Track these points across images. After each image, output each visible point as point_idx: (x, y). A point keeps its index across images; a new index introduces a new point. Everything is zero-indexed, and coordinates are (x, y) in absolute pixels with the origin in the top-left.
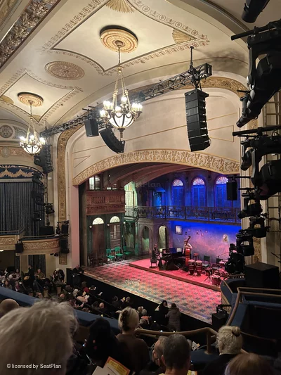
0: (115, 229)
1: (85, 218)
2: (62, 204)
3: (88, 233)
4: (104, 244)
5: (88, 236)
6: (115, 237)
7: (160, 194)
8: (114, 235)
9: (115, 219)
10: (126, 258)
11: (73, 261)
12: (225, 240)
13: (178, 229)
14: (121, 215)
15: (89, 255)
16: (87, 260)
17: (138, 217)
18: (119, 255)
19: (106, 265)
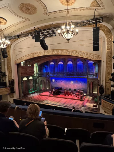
0: (31, 82)
1: (20, 78)
2: (10, 72)
3: (22, 84)
4: (27, 88)
5: (22, 85)
6: (31, 85)
7: (45, 68)
8: (31, 84)
9: (31, 78)
10: (36, 92)
11: (16, 96)
12: (72, 83)
13: (53, 80)
14: (33, 76)
15: (22, 92)
16: (22, 95)
17: (39, 77)
18: (33, 91)
19: (30, 96)
